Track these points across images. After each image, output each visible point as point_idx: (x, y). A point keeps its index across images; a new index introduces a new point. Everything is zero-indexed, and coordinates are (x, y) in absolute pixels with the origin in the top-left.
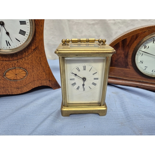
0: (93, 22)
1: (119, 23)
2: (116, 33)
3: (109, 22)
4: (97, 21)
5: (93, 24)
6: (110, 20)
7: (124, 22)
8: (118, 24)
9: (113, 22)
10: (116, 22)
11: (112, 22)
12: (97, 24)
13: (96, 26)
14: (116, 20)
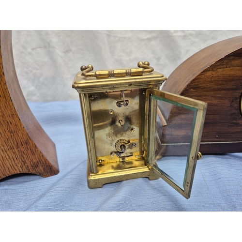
0: (149, 36)
1: (191, 35)
2: (187, 51)
3: (175, 34)
4: (154, 35)
5: (149, 40)
6: (176, 31)
7: (199, 34)
8: (190, 37)
9: (182, 34)
10: (186, 35)
11: (179, 34)
12: (155, 38)
13: (153, 42)
14: (186, 31)
